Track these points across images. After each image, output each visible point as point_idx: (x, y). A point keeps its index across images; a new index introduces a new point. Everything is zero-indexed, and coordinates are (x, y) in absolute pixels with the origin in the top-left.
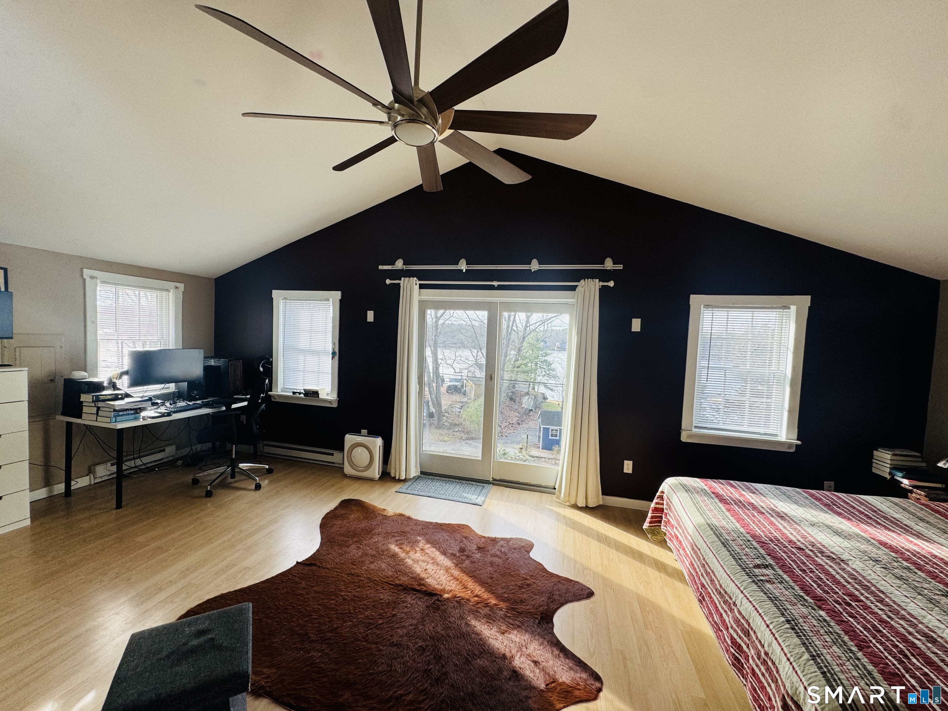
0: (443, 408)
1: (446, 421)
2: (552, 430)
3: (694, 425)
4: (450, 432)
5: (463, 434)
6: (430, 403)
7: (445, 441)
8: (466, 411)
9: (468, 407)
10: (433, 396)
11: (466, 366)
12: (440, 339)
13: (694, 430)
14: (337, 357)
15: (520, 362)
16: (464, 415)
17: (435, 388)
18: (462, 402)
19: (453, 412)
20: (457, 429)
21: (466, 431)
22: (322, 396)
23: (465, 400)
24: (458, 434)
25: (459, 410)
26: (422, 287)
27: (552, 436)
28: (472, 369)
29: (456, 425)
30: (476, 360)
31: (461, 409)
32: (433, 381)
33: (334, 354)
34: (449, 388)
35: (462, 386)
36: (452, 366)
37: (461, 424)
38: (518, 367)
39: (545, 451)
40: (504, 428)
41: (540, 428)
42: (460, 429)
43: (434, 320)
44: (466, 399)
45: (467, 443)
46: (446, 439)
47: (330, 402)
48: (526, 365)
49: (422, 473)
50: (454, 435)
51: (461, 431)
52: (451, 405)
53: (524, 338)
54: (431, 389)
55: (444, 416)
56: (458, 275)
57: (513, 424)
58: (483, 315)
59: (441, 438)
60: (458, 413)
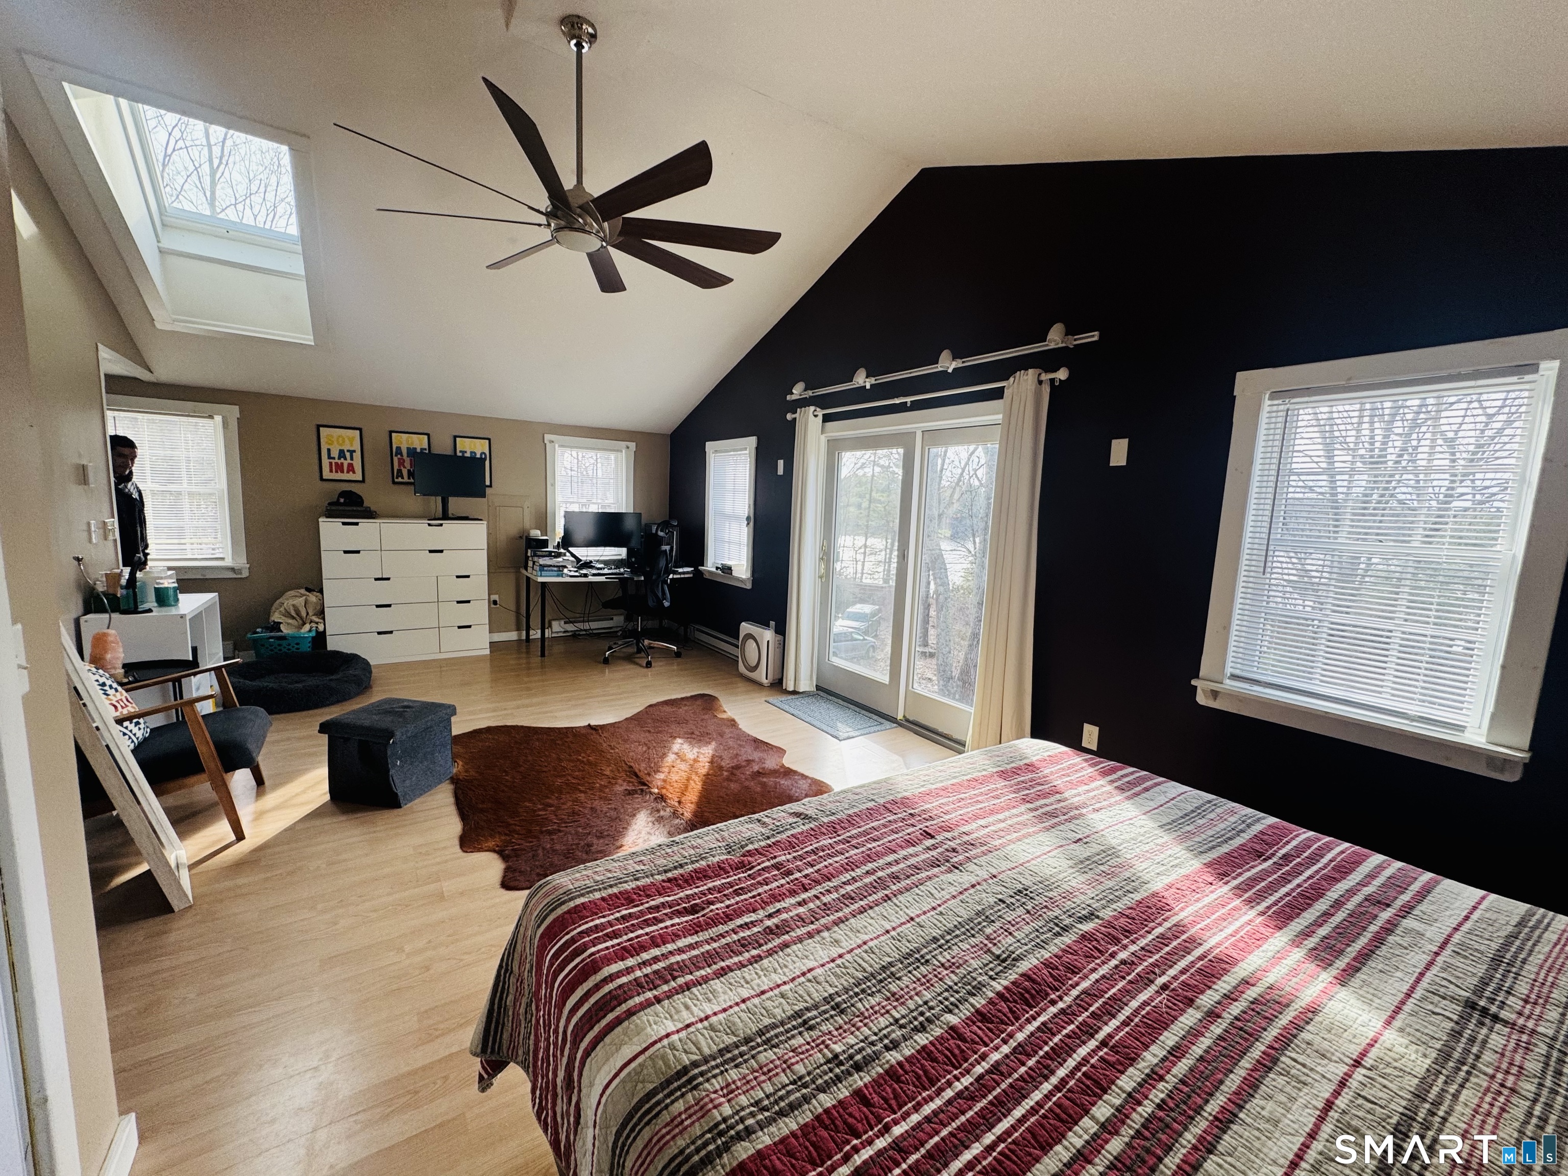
3: (1229, 671)
13: (1228, 681)
14: (752, 524)
22: (735, 573)
26: (827, 419)
33: (748, 519)
47: (742, 581)
49: (818, 688)
56: (860, 394)
58: (897, 453)
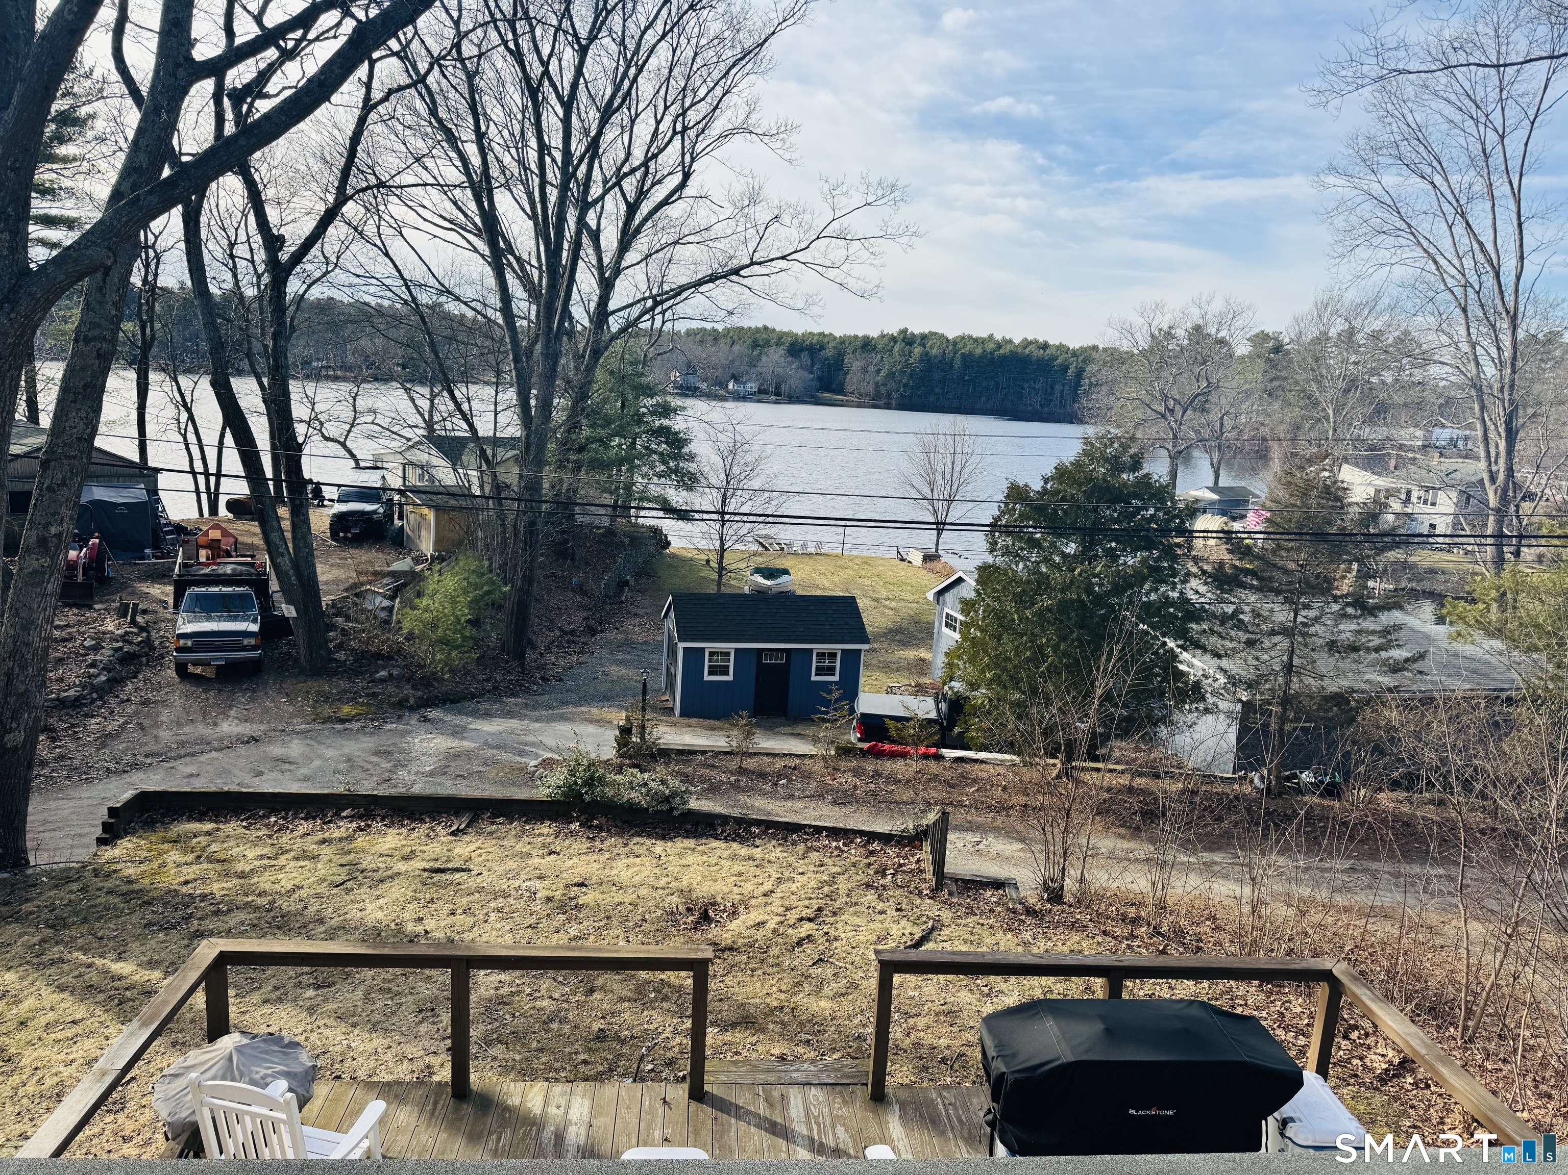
0: (326, 600)
1: (340, 647)
2: (711, 654)
4: (360, 683)
5: (408, 690)
6: (274, 586)
7: (342, 721)
8: (414, 608)
9: (419, 595)
10: (285, 562)
11: (396, 444)
12: (297, 350)
15: (586, 432)
16: (409, 621)
17: (288, 535)
18: (395, 575)
19: (364, 611)
20: (383, 673)
21: (418, 675)
23: (402, 565)
24: (391, 689)
25: (386, 603)
27: (710, 673)
28: (421, 456)
29: (378, 656)
30: (430, 425)
31: (392, 598)
32: (279, 499)
34: (340, 522)
35: (389, 516)
36: (343, 445)
37: (399, 652)
38: (581, 449)
39: (693, 721)
40: (548, 649)
41: (673, 648)
42: (395, 672)
43: (266, 279)
44: (408, 560)
45: (426, 719)
46: (346, 710)
48: (604, 443)
50: (374, 695)
51: (400, 678)
52: (354, 586)
53: (597, 353)
54: (274, 536)
55: (332, 627)
57: (572, 632)
59: (327, 710)
60: (383, 615)
